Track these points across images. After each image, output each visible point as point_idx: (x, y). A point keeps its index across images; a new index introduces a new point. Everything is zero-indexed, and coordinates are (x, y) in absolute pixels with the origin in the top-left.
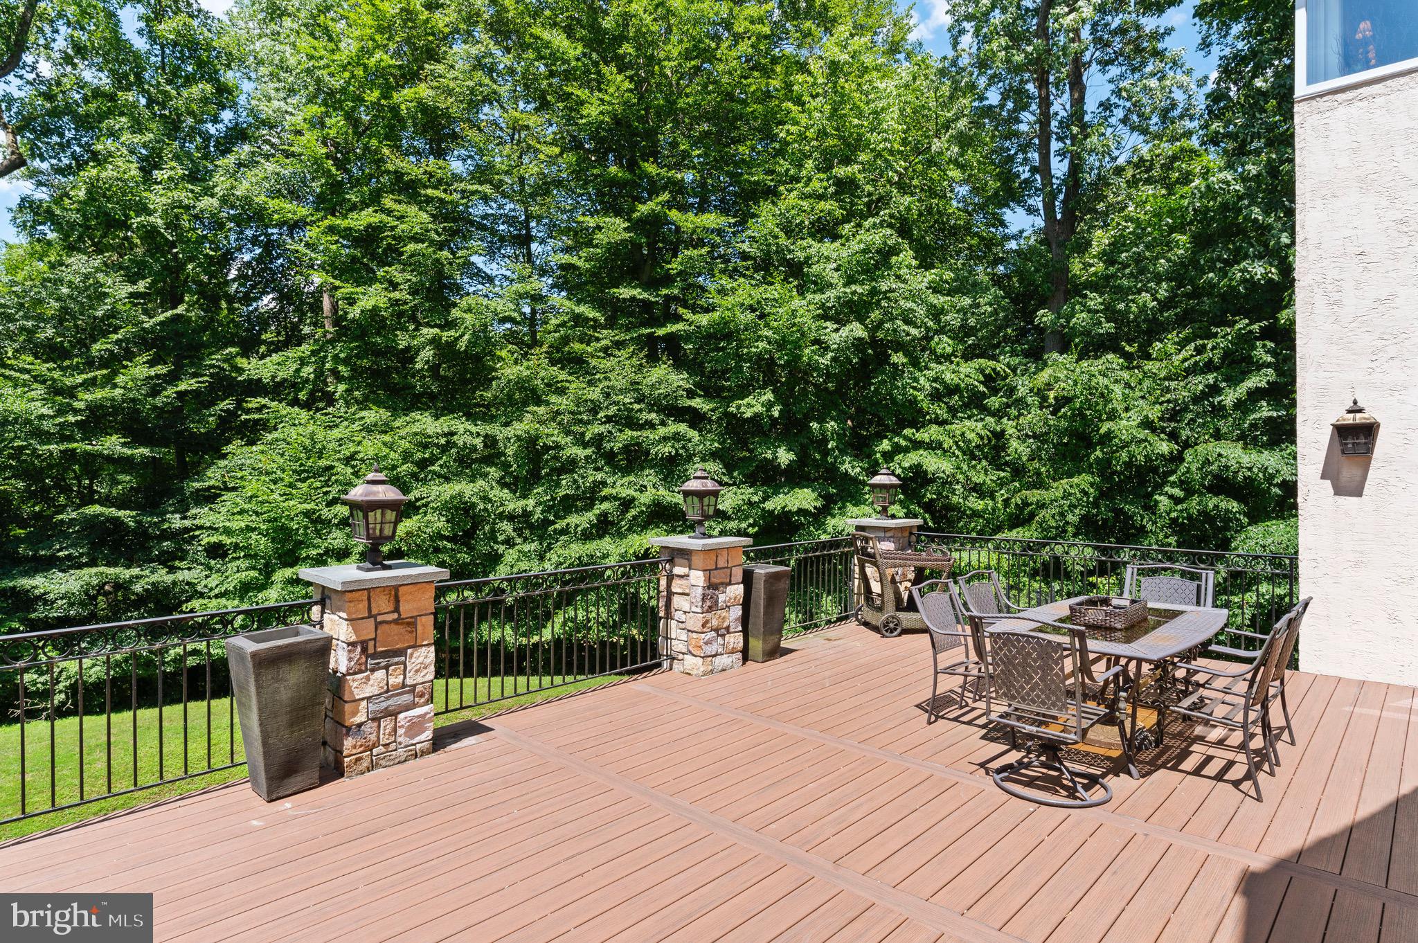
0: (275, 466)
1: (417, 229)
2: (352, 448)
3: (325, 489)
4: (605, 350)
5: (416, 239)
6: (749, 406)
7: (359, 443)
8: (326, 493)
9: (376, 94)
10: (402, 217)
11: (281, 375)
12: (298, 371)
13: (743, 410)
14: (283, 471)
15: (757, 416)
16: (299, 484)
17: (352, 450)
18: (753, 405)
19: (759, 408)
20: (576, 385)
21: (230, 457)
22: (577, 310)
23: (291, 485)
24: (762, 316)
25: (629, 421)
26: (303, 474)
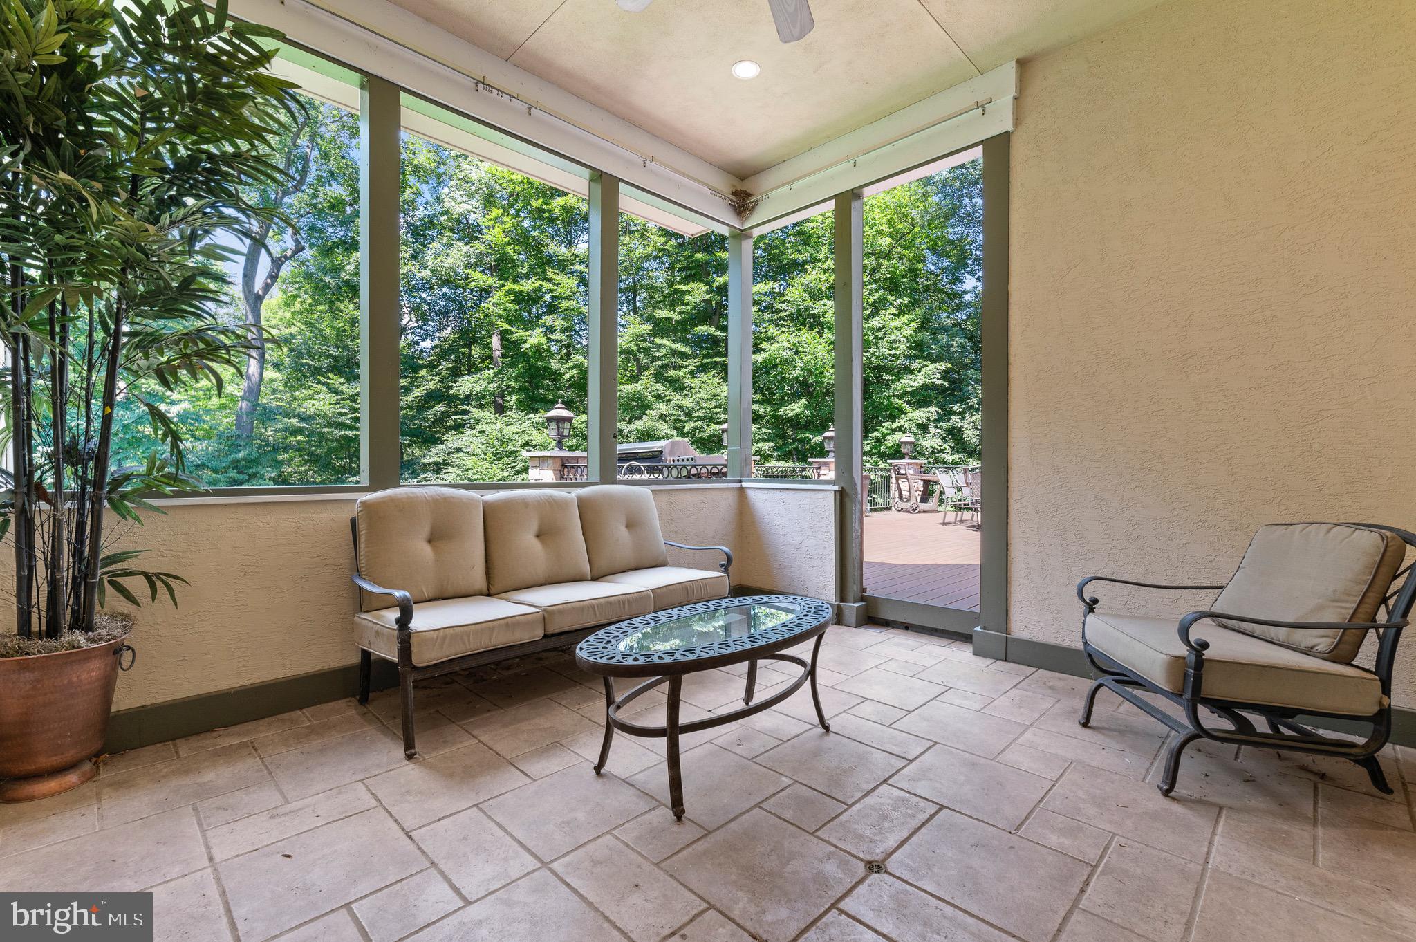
0: (480, 450)
1: (568, 292)
2: (527, 438)
3: (513, 465)
4: (691, 373)
5: (569, 298)
6: (792, 410)
7: (531, 435)
8: (513, 467)
9: (540, 201)
10: (558, 284)
11: (477, 389)
12: (486, 387)
13: (788, 412)
14: (485, 454)
15: (798, 415)
16: (495, 462)
17: (527, 439)
18: (795, 409)
19: (798, 411)
20: (676, 398)
21: (445, 442)
22: (673, 346)
23: (491, 463)
24: (797, 353)
25: (711, 419)
26: (497, 456)
